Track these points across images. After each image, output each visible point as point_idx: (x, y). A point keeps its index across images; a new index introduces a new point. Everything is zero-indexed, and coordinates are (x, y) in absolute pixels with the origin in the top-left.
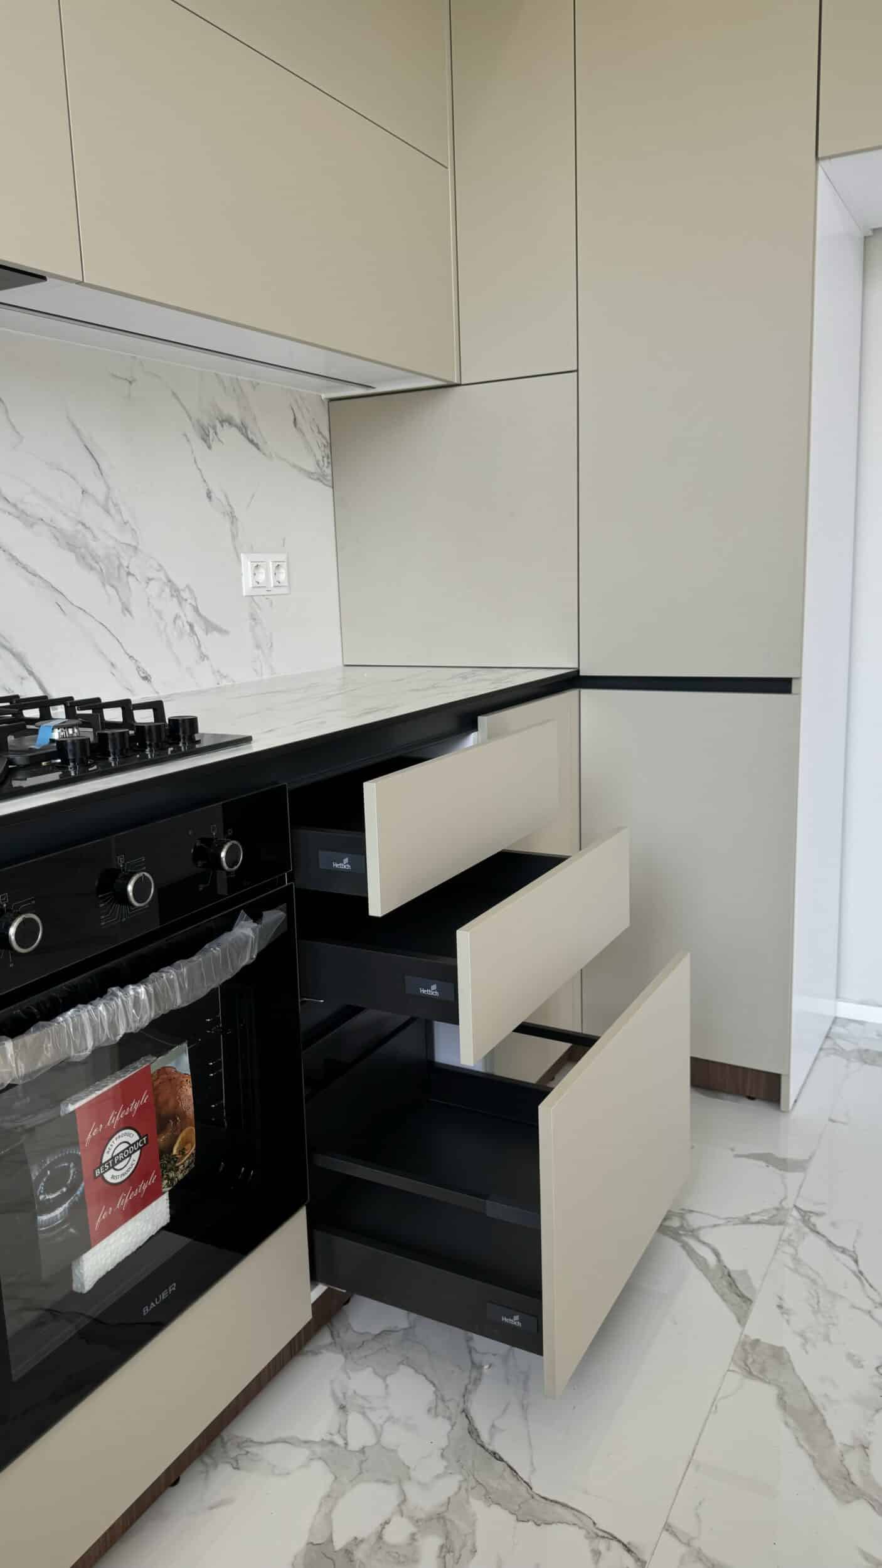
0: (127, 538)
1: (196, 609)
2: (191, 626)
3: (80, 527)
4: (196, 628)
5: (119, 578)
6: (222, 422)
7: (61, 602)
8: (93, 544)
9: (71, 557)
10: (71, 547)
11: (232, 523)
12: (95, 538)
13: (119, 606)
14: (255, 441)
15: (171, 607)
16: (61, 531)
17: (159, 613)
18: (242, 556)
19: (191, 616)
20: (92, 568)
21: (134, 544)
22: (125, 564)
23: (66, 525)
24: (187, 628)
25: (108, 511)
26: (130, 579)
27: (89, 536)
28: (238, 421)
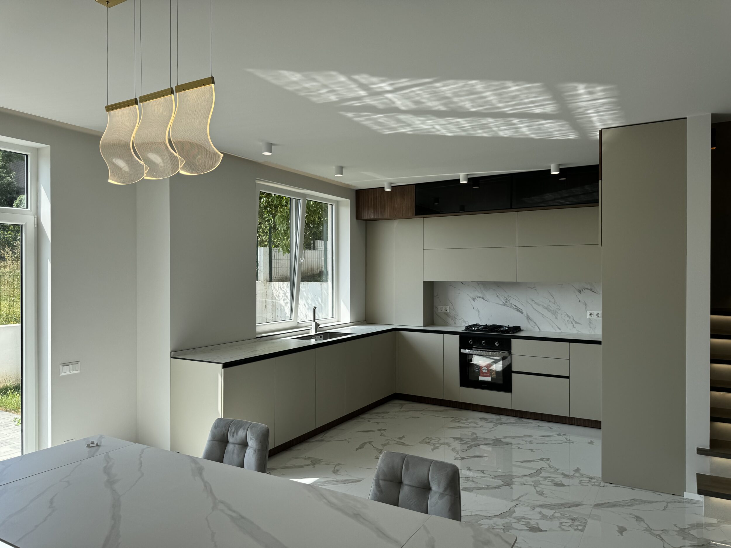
0: (558, 308)
1: (573, 320)
2: (572, 322)
3: (549, 306)
4: (573, 323)
5: (555, 313)
6: (585, 289)
7: (543, 316)
8: (550, 308)
9: (546, 310)
10: (546, 308)
11: (586, 306)
12: (551, 307)
13: (555, 317)
14: (594, 291)
15: (568, 319)
16: (545, 307)
17: (564, 320)
18: (588, 311)
19: (572, 320)
20: (550, 312)
21: (559, 308)
22: (557, 311)
23: (546, 306)
24: (571, 322)
25: (554, 304)
26: (558, 314)
27: (550, 307)
28: (590, 288)
